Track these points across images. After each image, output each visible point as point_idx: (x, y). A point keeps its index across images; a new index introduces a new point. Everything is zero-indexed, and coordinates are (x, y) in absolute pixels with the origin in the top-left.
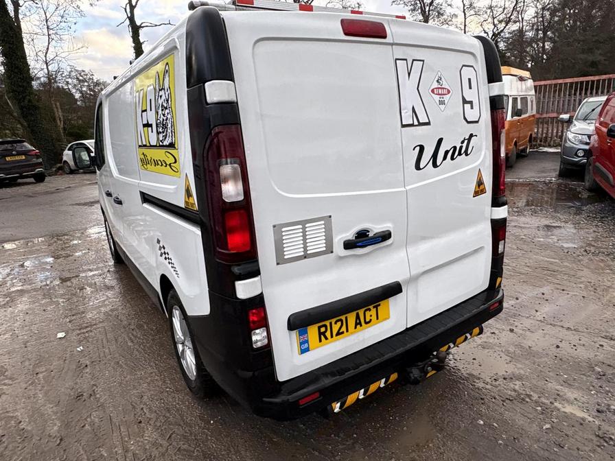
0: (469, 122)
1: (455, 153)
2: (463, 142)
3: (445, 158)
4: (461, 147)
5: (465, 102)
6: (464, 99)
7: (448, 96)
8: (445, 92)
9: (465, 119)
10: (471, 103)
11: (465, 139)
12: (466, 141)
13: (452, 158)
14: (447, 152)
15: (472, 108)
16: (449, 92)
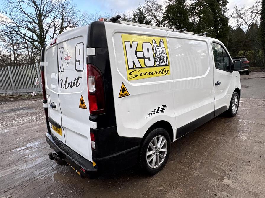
0: (78, 71)
1: (72, 85)
2: (75, 80)
3: (68, 86)
4: (74, 82)
5: (76, 61)
6: (76, 60)
7: (70, 60)
8: (69, 58)
9: (76, 69)
10: (79, 61)
11: (76, 79)
12: (76, 80)
13: (71, 87)
14: (69, 83)
15: (80, 64)
16: (70, 58)
